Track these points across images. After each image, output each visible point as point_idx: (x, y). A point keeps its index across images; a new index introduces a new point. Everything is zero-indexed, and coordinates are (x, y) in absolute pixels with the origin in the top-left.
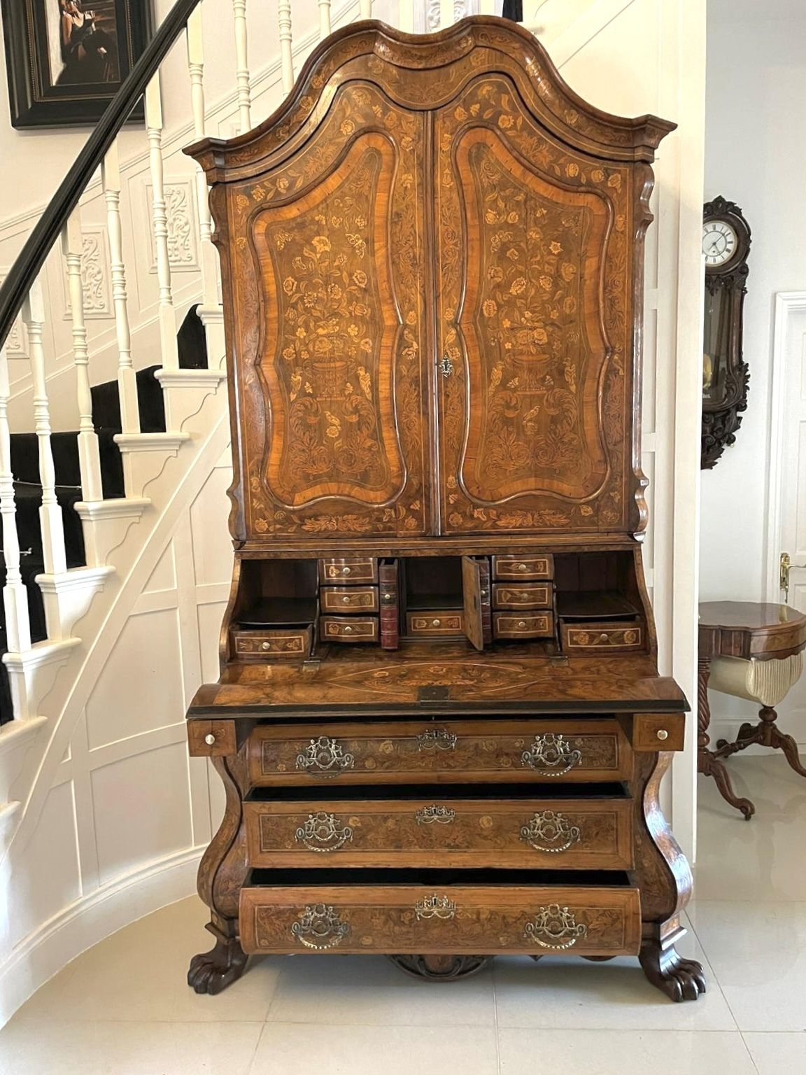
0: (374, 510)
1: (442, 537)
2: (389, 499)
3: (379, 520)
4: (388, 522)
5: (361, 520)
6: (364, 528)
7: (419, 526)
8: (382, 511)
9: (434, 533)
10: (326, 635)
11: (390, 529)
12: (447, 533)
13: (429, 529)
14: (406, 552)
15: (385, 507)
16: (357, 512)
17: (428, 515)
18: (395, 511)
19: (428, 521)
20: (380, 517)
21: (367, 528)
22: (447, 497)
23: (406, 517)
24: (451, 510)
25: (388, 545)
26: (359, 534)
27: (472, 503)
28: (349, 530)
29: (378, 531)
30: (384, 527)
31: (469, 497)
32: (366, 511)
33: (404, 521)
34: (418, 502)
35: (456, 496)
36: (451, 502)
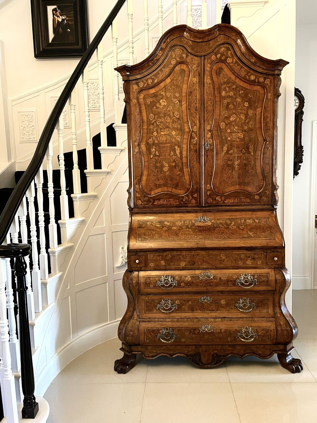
0: (180, 197)
1: (205, 207)
2: (186, 193)
3: (182, 200)
4: (185, 201)
5: (175, 201)
6: (176, 204)
7: (196, 203)
8: (183, 197)
9: (202, 205)
11: (186, 204)
12: (206, 205)
13: (200, 204)
15: (184, 196)
16: (174, 198)
17: (200, 199)
18: (188, 197)
19: (200, 201)
20: (182, 199)
21: (177, 203)
22: (207, 192)
23: (192, 199)
24: (208, 197)
25: (185, 210)
26: (175, 206)
27: (216, 194)
28: (171, 204)
29: (182, 204)
30: (184, 203)
31: (215, 192)
32: (178, 197)
33: (191, 201)
34: (196, 194)
35: (210, 192)
36: (208, 194)
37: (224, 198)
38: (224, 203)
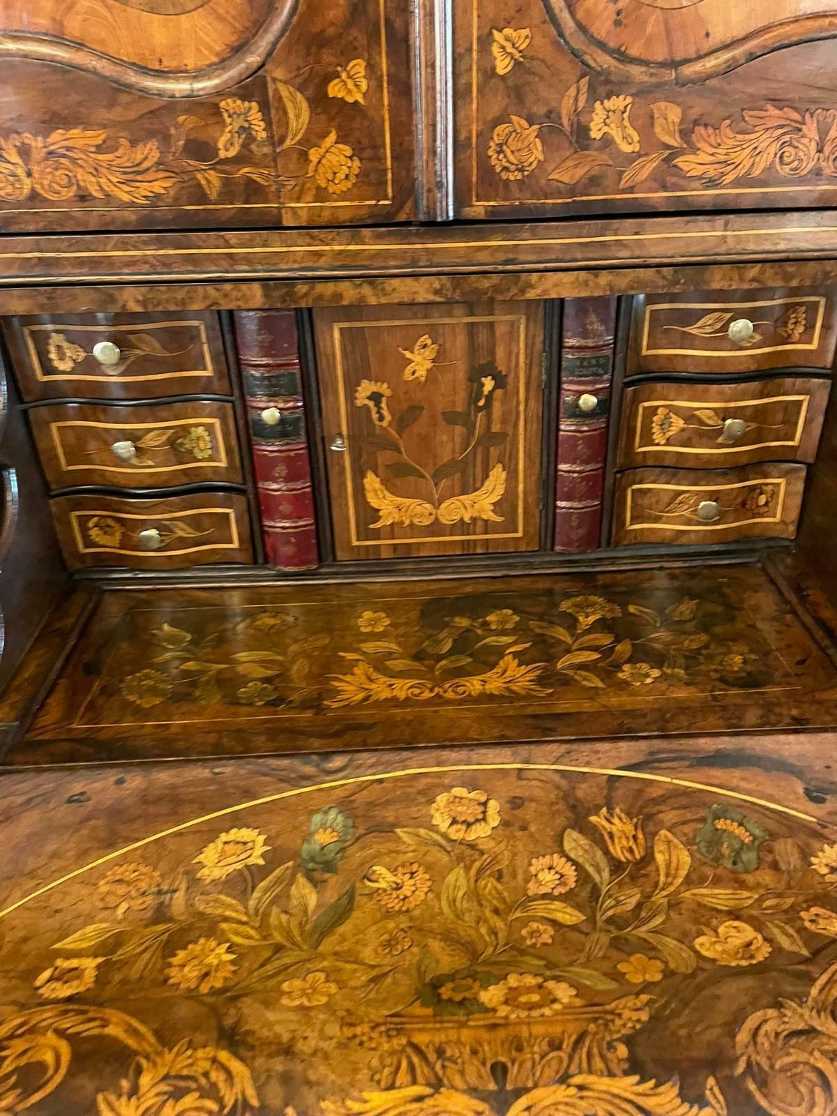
0: (172, 105)
1: (461, 225)
2: (238, 50)
3: (201, 150)
4: (239, 160)
5: (127, 155)
6: (144, 189)
7: (369, 180)
8: (208, 108)
9: (431, 209)
10: (83, 550)
11: (253, 190)
12: (478, 208)
13: (406, 190)
14: (320, 288)
15: (220, 93)
16: (104, 115)
17: (404, 128)
18: (265, 107)
19: (404, 155)
20: (202, 136)
21: (158, 187)
22: (486, 42)
23: (312, 138)
24: (497, 104)
25: (247, 259)
26: (131, 216)
27: (586, 69)
28: (83, 197)
29: (202, 198)
30: (227, 182)
31: (578, 42)
32: (143, 108)
33: (304, 156)
34: (358, 67)
35: (521, 37)
36: (503, 66)
37: (674, 114)
38: (668, 173)
